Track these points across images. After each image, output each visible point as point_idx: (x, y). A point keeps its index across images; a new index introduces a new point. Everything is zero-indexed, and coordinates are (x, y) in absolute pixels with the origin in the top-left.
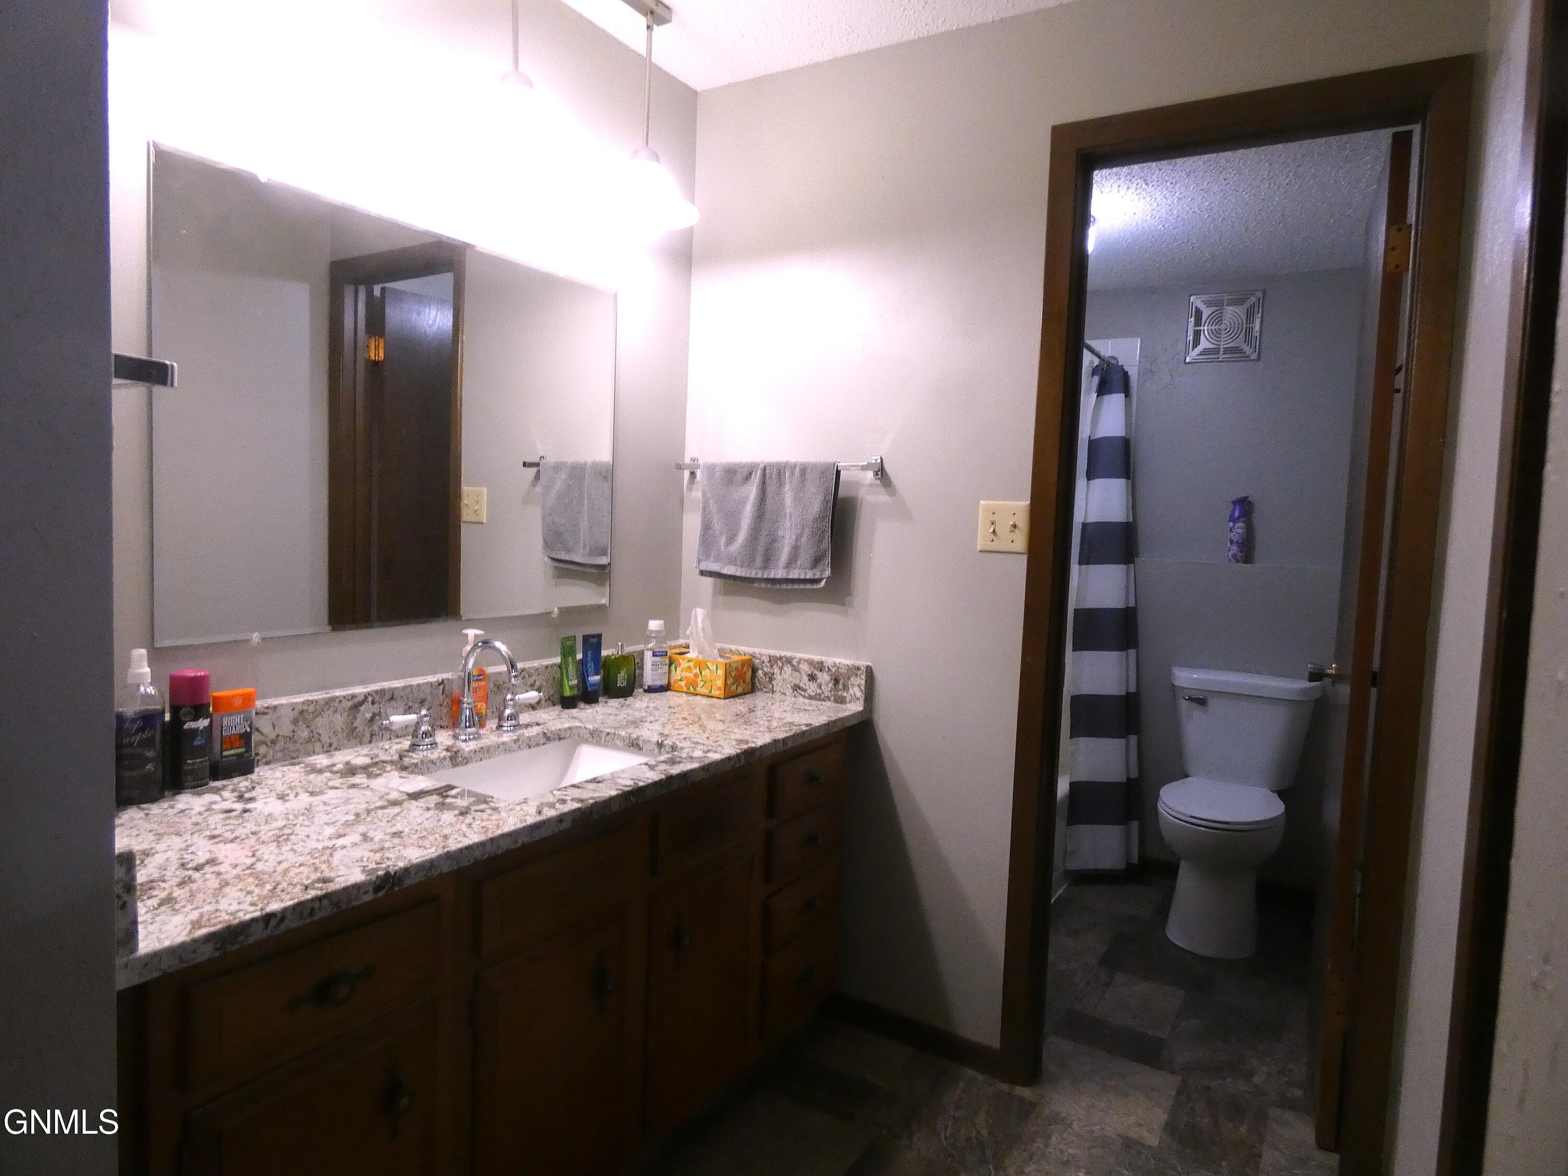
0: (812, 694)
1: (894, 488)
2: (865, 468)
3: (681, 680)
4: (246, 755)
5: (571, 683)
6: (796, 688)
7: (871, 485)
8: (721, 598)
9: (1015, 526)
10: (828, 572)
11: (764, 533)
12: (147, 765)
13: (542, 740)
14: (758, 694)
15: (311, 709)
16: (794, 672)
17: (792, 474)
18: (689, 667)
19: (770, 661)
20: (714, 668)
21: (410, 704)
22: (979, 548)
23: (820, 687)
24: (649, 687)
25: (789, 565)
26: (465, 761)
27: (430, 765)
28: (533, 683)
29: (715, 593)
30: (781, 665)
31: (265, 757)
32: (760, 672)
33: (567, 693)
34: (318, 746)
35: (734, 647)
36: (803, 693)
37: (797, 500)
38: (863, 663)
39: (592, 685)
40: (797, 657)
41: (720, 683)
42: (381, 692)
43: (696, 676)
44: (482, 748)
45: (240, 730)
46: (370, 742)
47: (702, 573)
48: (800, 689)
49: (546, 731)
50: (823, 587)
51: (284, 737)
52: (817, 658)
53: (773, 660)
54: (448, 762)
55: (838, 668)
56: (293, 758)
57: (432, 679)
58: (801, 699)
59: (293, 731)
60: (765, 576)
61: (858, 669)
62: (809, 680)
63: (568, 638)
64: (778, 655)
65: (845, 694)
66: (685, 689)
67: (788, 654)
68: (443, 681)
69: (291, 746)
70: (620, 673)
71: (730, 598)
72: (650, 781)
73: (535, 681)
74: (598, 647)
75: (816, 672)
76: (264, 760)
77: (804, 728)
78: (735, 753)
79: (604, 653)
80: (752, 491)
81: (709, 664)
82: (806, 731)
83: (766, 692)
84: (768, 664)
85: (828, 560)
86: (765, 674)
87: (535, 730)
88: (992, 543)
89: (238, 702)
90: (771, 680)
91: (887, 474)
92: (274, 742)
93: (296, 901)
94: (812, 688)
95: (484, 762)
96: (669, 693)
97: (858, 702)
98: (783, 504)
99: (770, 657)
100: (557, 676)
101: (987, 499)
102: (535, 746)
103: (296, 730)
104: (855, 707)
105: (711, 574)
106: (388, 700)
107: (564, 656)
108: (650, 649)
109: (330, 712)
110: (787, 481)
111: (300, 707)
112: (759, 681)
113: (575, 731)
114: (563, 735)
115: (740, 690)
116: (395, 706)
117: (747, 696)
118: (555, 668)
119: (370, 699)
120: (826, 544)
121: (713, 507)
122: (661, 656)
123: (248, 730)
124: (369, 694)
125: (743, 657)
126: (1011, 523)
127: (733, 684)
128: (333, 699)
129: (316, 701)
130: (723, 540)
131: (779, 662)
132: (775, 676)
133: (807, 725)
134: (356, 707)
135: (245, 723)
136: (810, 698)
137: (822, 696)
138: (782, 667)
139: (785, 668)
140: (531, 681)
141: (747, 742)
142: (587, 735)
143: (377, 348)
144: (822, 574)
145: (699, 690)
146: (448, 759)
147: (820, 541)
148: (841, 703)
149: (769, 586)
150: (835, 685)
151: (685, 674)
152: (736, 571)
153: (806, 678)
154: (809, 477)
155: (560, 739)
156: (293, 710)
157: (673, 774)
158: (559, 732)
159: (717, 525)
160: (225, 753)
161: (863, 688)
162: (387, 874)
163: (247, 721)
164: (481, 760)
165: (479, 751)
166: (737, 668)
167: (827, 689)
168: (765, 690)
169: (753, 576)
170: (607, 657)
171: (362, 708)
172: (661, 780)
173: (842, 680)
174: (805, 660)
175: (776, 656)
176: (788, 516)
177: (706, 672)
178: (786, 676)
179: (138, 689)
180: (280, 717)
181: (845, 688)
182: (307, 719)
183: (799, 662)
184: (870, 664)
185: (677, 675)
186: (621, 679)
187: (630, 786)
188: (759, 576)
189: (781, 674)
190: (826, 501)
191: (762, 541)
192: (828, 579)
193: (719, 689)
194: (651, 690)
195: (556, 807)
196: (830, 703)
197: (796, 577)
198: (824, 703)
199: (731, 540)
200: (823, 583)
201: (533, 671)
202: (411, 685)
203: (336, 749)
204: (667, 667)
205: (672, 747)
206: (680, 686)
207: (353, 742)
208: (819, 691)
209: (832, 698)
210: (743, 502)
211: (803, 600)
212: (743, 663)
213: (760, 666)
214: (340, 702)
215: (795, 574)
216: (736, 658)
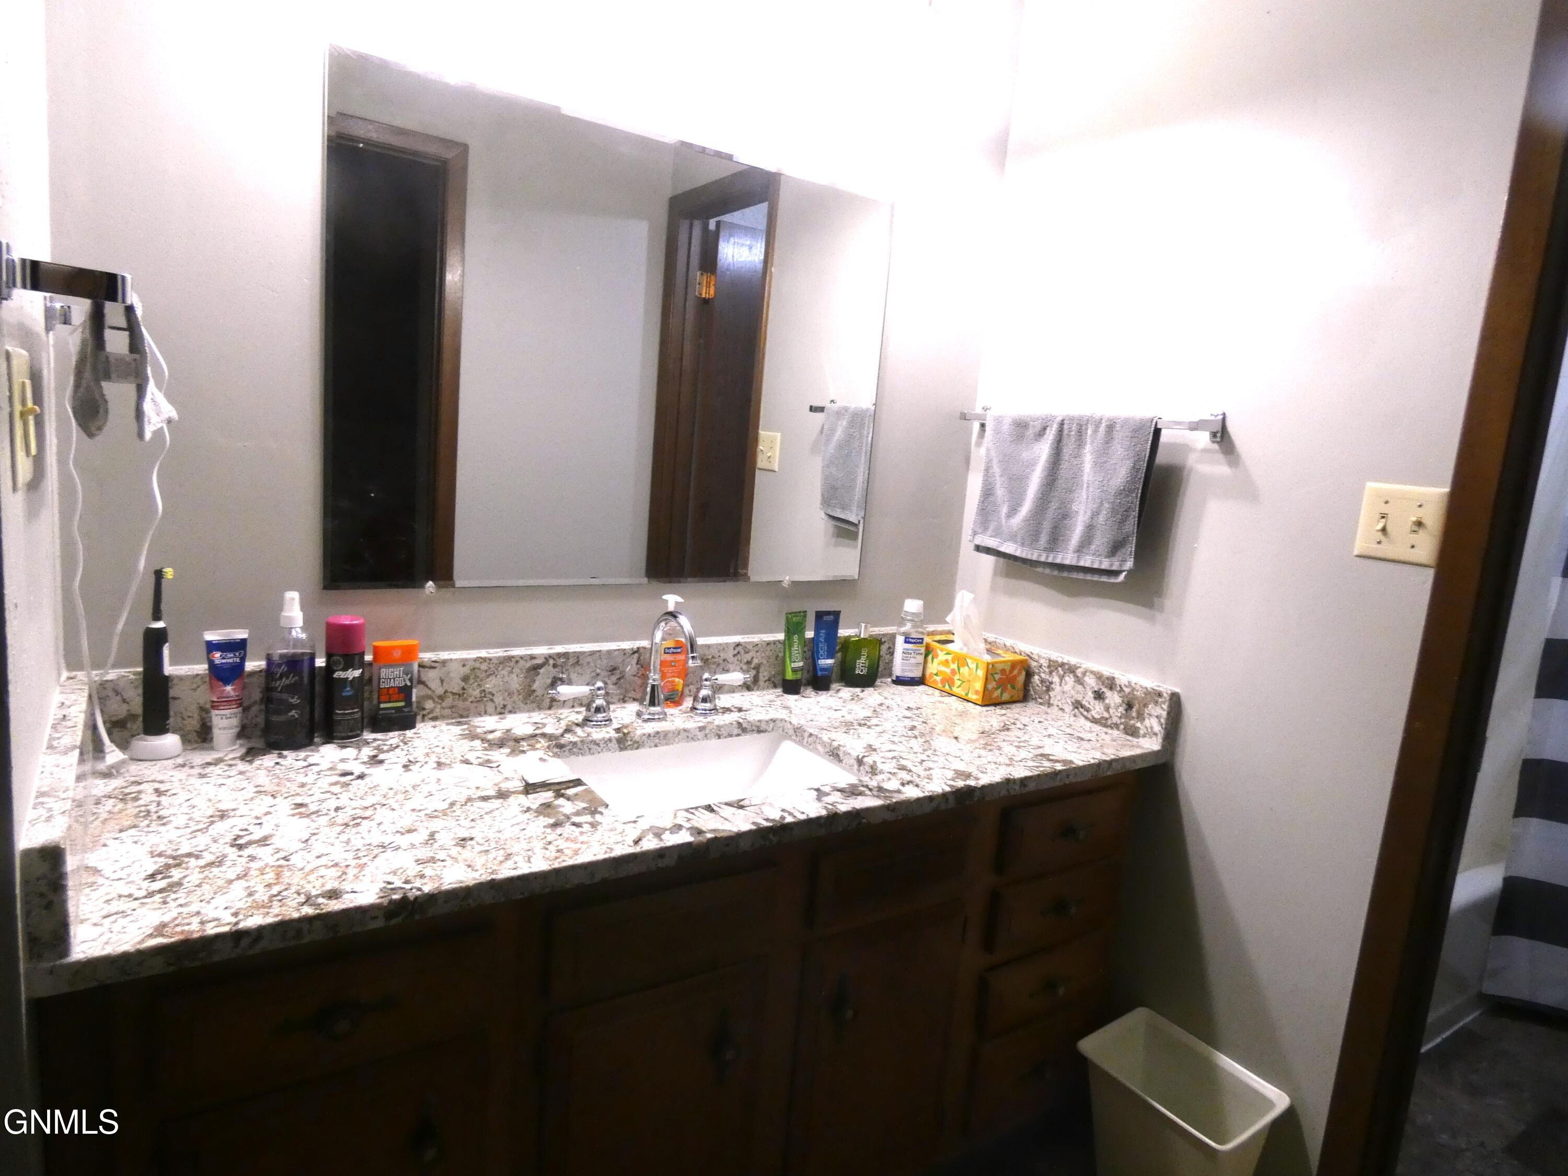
0: (1097, 716)
1: (1238, 456)
2: (1195, 426)
3: (936, 675)
4: (406, 710)
5: (795, 664)
6: (1078, 705)
7: (1205, 451)
8: (1002, 581)
9: (1419, 524)
10: (1129, 564)
11: (1054, 505)
12: (291, 710)
13: (736, 731)
14: (1031, 704)
15: (484, 667)
16: (1077, 685)
17: (1096, 431)
18: (947, 661)
19: (1049, 667)
20: (973, 666)
21: (598, 671)
22: (1356, 552)
23: (1107, 709)
24: (897, 677)
25: (1081, 548)
26: (636, 745)
27: (592, 746)
28: (749, 660)
29: (995, 573)
30: (1062, 673)
31: (432, 711)
32: (1036, 677)
33: (790, 676)
34: (490, 707)
35: (1009, 642)
36: (1085, 713)
37: (1100, 464)
38: (1167, 688)
39: (823, 669)
40: (1083, 666)
41: (979, 686)
42: (566, 655)
43: (953, 672)
44: (658, 733)
45: (399, 683)
46: (550, 708)
47: (978, 548)
48: (1082, 707)
49: (741, 721)
50: (1120, 583)
51: (454, 694)
52: (1107, 671)
53: (1054, 666)
54: (614, 745)
55: (1133, 689)
56: (462, 717)
57: (627, 645)
58: (1082, 721)
59: (463, 689)
60: (1050, 560)
61: (1160, 695)
62: (1095, 698)
63: (796, 614)
64: (1060, 660)
65: (1138, 725)
66: (940, 686)
67: (1073, 660)
68: (638, 648)
69: (460, 704)
70: (859, 659)
71: (1013, 582)
72: (803, 817)
73: (752, 658)
74: (835, 625)
75: (1104, 690)
76: (431, 716)
77: (1059, 767)
78: (940, 791)
79: (843, 632)
80: (1043, 450)
81: (969, 661)
82: (1060, 771)
83: (1041, 704)
84: (1047, 670)
85: (1131, 547)
86: (1042, 681)
87: (734, 717)
88: (1378, 546)
89: (397, 654)
90: (1049, 689)
91: (1229, 436)
92: (442, 698)
93: (279, 918)
94: (1097, 709)
95: (660, 749)
96: (921, 688)
97: (1154, 738)
98: (1080, 469)
99: (1050, 661)
100: (778, 654)
101: (1376, 480)
102: (726, 737)
103: (466, 687)
104: (1152, 744)
105: (988, 551)
106: (572, 665)
107: (789, 633)
108: (904, 634)
109: (505, 672)
110: (1089, 440)
111: (471, 664)
112: (1033, 687)
113: (778, 724)
114: (763, 726)
115: (1006, 697)
116: (580, 671)
117: (1013, 706)
118: (780, 646)
119: (551, 662)
120: (1131, 525)
121: (996, 469)
122: (915, 643)
123: (409, 684)
124: (550, 657)
125: (1018, 657)
126: (1414, 519)
127: (996, 689)
128: (510, 658)
129: (490, 659)
130: (1004, 510)
131: (1060, 669)
132: (1053, 686)
133: (1064, 762)
134: (536, 668)
135: (405, 676)
136: (1095, 721)
137: (1109, 722)
138: (1063, 676)
139: (1067, 678)
140: (748, 657)
141: (968, 776)
142: (791, 732)
143: (708, 286)
144: (1121, 565)
145: (956, 690)
146: (614, 741)
147: (1122, 522)
148: (1132, 735)
149: (1056, 573)
150: (1126, 710)
151: (942, 668)
152: (1016, 550)
153: (1090, 695)
154: (1118, 436)
155: (759, 731)
156: (464, 665)
157: (838, 812)
158: (759, 724)
159: (1000, 492)
160: (382, 706)
161: (1163, 721)
162: (405, 899)
163: (407, 675)
164: (656, 746)
165: (654, 736)
166: (1003, 671)
167: (1116, 714)
168: (1040, 700)
169: (1034, 558)
170: (847, 639)
171: (542, 671)
172: (818, 819)
173: (1137, 705)
174: (1092, 672)
175: (1057, 662)
176: (1085, 486)
177: (965, 670)
178: (1067, 688)
179: (290, 633)
180: (449, 673)
181: (1140, 717)
182: (478, 677)
183: (1084, 674)
184: (1177, 690)
185: (933, 668)
186: (861, 666)
187: (773, 820)
188: (1043, 559)
189: (1060, 685)
190: (1135, 469)
191: (1051, 514)
192: (1129, 572)
193: (977, 692)
194: (899, 681)
195: (663, 837)
196: (1119, 732)
197: (1088, 564)
198: (1110, 731)
199: (1013, 511)
200: (1122, 577)
201: (750, 647)
202: (600, 651)
203: (510, 712)
204: (923, 657)
205: (872, 767)
206: (935, 681)
207: (530, 706)
208: (1106, 715)
209: (1122, 727)
210: (1032, 464)
211: (1098, 595)
212: (1014, 665)
213: (1037, 671)
214: (517, 662)
215: (1086, 562)
216: (1009, 657)
